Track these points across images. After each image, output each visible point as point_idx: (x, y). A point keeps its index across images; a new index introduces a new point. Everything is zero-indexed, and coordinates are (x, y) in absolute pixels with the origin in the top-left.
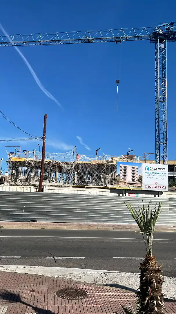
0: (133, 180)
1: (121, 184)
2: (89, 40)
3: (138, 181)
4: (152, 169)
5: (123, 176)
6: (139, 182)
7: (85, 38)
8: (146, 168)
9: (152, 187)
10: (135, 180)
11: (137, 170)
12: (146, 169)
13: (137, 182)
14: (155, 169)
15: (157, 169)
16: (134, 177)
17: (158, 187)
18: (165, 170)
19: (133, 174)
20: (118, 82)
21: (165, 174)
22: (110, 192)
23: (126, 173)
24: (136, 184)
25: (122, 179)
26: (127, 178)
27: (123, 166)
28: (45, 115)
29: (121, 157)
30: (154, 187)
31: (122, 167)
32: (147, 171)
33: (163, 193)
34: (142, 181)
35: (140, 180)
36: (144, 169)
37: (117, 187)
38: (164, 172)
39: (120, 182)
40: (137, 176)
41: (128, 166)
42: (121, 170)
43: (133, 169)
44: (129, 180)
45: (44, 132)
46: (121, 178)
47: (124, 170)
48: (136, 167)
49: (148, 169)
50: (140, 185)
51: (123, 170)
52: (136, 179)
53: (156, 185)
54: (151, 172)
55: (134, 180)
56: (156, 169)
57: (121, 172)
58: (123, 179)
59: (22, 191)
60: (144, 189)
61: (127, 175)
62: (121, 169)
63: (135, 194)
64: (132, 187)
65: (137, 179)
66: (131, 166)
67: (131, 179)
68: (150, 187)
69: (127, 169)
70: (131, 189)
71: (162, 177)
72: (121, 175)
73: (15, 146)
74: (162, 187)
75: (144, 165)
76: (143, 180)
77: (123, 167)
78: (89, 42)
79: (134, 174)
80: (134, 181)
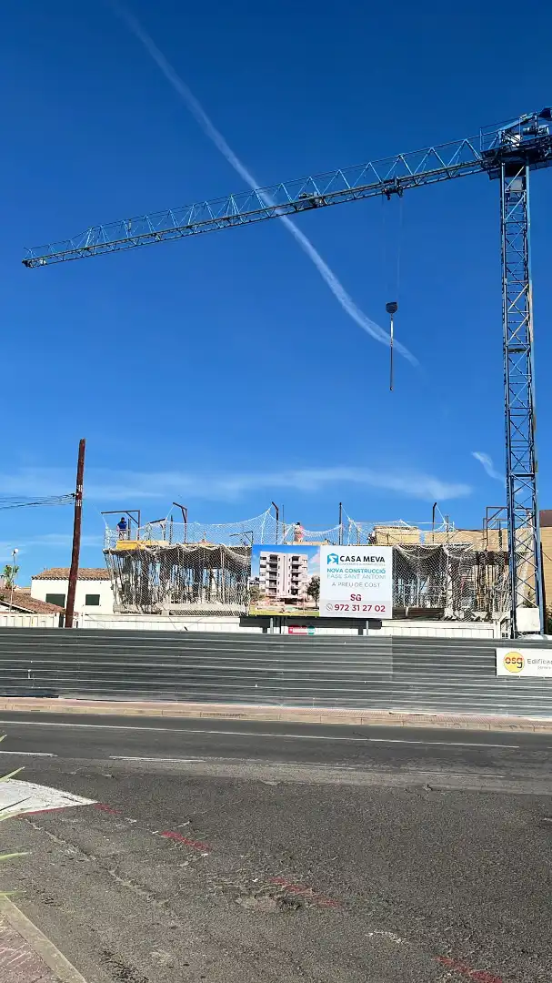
0: (295, 592)
1: (262, 603)
2: (312, 201)
3: (309, 593)
4: (348, 559)
5: (268, 582)
6: (311, 597)
7: (300, 198)
8: (331, 557)
9: (345, 608)
10: (299, 592)
11: (305, 564)
12: (329, 560)
13: (305, 595)
14: (356, 558)
15: (362, 559)
16: (297, 583)
17: (361, 608)
18: (382, 560)
19: (293, 574)
20: (392, 308)
21: (383, 571)
22: (242, 625)
23: (275, 574)
24: (301, 600)
25: (264, 590)
26: (279, 587)
27: (267, 554)
28: (82, 443)
29: (395, 524)
30: (351, 608)
31: (265, 558)
32: (333, 565)
33: (384, 623)
34: (318, 593)
35: (314, 589)
36: (323, 559)
37: (254, 610)
38: (380, 568)
39: (261, 597)
40: (305, 580)
41: (280, 555)
42: (262, 566)
43: (295, 563)
44: (284, 591)
45: (79, 482)
46: (262, 586)
47: (272, 566)
48: (302, 557)
49: (336, 560)
50: (313, 605)
51: (268, 566)
52: (302, 588)
53: (356, 602)
54: (344, 568)
55: (297, 590)
56: (359, 559)
57: (263, 570)
58: (267, 590)
59: (34, 626)
60: (323, 613)
61: (279, 579)
62: (263, 562)
63: (304, 627)
64: (291, 610)
65: (305, 589)
66: (291, 555)
67: (288, 587)
68: (341, 607)
69: (279, 563)
70: (288, 614)
71: (372, 581)
72: (262, 579)
73: (126, 512)
74: (373, 608)
75: (326, 550)
76: (321, 590)
77: (268, 559)
78: (315, 206)
79: (297, 575)
80: (297, 593)
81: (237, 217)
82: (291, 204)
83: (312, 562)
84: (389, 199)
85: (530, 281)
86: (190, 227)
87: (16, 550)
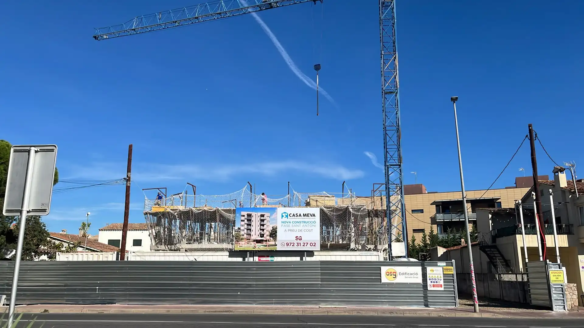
0: (262, 236)
1: (243, 243)
2: (270, 4)
3: (270, 236)
4: (294, 215)
5: (246, 230)
6: (271, 238)
7: (263, 2)
8: (284, 214)
9: (292, 244)
10: (265, 236)
11: (268, 219)
12: (283, 216)
13: (268, 238)
14: (298, 215)
15: (302, 215)
16: (263, 230)
17: (302, 244)
18: (314, 215)
19: (261, 225)
20: (317, 67)
21: (315, 222)
22: (230, 256)
23: (250, 225)
24: (266, 241)
25: (243, 235)
26: (252, 233)
27: (245, 213)
30: (296, 244)
31: (244, 216)
32: (284, 219)
33: (315, 253)
34: (276, 236)
35: (274, 234)
36: (279, 216)
37: (237, 248)
38: (313, 220)
39: (242, 239)
40: (268, 229)
41: (253, 214)
42: (242, 221)
43: (262, 218)
44: (255, 235)
45: (129, 170)
46: (242, 233)
47: (248, 220)
48: (267, 214)
49: (287, 216)
50: (273, 243)
51: (246, 220)
53: (299, 241)
54: (291, 220)
55: (263, 235)
56: (300, 215)
57: (243, 223)
58: (245, 235)
59: (101, 260)
60: (279, 248)
61: (253, 228)
62: (243, 218)
63: (268, 256)
64: (260, 247)
65: (268, 233)
66: (259, 214)
67: (258, 233)
68: (290, 244)
69: (253, 219)
70: (258, 249)
71: (309, 228)
72: (242, 228)
73: (158, 189)
74: (309, 244)
75: (281, 210)
76: (278, 234)
77: (246, 216)
78: (272, 7)
79: (263, 225)
80: (263, 236)
81: (226, 13)
82: (258, 6)
83: (273, 217)
84: (315, 4)
85: (397, 53)
86: (197, 18)
87: (89, 213)
